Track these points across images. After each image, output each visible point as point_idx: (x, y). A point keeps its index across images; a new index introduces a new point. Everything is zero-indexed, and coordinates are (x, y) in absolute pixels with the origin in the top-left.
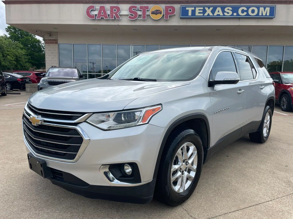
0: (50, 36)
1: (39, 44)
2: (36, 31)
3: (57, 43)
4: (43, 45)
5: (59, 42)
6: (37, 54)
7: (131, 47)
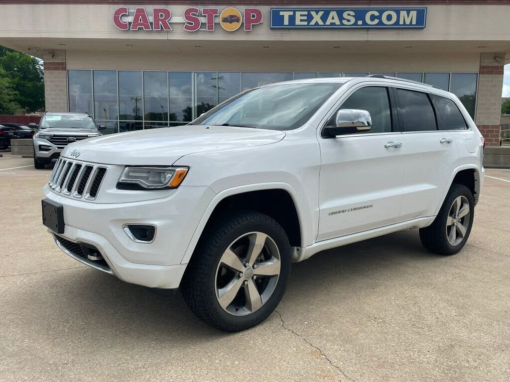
0: (53, 57)
2: (29, 49)
3: (64, 69)
5: (68, 67)
6: (29, 84)
7: (193, 74)
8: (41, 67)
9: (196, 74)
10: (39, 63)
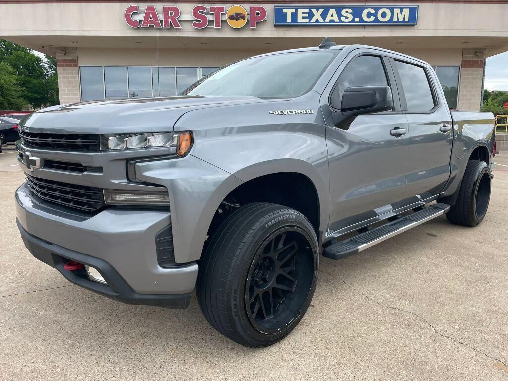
0: (65, 54)
1: (38, 64)
2: (43, 47)
3: (77, 65)
4: (46, 65)
5: (80, 64)
6: (35, 81)
7: (198, 69)
8: (45, 65)
9: (201, 69)
10: (43, 61)
